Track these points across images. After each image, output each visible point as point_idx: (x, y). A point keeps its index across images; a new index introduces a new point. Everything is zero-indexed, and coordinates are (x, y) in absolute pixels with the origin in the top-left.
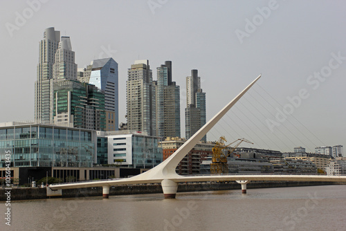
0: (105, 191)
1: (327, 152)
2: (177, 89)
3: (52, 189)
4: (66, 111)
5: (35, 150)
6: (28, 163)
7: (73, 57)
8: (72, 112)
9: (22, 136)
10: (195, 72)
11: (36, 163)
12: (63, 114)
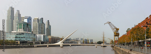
0: (48, 46)
1: (76, 39)
2: (45, 24)
3: (35, 46)
4: (22, 28)
5: (24, 38)
6: (22, 40)
7: (20, 15)
8: (23, 29)
9: (17, 35)
10: (48, 21)
11: (24, 40)
12: (21, 29)
